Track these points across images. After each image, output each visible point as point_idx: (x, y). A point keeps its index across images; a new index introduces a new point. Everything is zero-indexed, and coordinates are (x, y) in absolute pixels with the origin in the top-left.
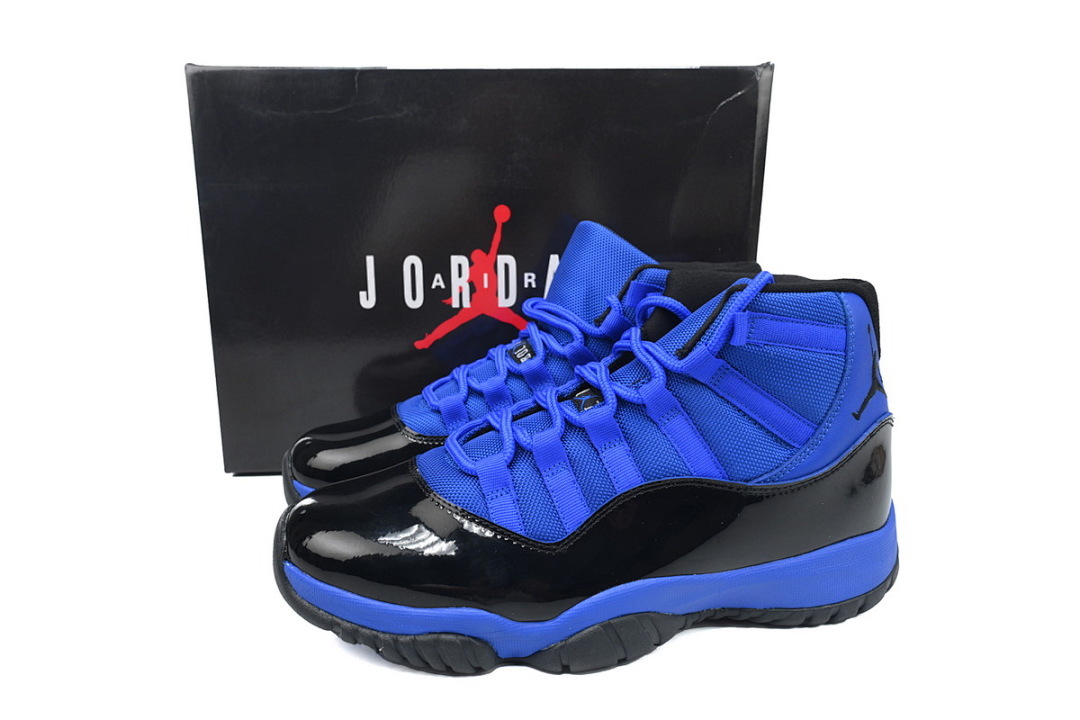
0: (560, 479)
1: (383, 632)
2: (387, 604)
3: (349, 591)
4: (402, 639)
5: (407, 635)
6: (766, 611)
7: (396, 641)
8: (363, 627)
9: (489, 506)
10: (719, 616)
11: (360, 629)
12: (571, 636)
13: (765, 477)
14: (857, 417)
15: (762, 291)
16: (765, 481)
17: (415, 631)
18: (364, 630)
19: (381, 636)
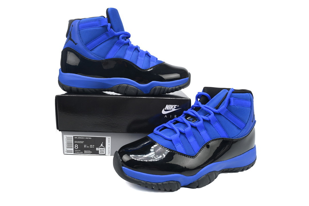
0: (192, 139)
1: (154, 183)
2: (155, 175)
3: (144, 173)
4: (159, 184)
5: (160, 183)
6: (234, 169)
7: (157, 184)
8: (148, 182)
9: (176, 148)
10: (224, 171)
11: (147, 182)
12: (199, 179)
13: (236, 137)
14: (252, 122)
15: (232, 93)
16: (236, 138)
17: (163, 181)
18: (148, 183)
19: (153, 184)
